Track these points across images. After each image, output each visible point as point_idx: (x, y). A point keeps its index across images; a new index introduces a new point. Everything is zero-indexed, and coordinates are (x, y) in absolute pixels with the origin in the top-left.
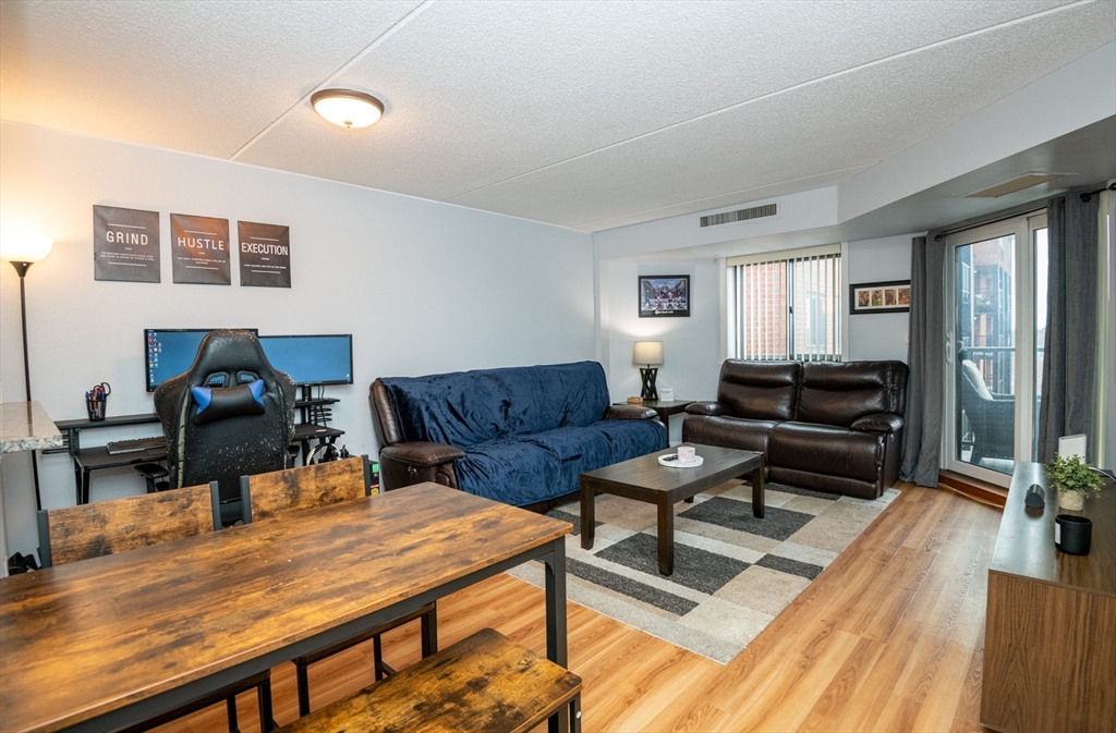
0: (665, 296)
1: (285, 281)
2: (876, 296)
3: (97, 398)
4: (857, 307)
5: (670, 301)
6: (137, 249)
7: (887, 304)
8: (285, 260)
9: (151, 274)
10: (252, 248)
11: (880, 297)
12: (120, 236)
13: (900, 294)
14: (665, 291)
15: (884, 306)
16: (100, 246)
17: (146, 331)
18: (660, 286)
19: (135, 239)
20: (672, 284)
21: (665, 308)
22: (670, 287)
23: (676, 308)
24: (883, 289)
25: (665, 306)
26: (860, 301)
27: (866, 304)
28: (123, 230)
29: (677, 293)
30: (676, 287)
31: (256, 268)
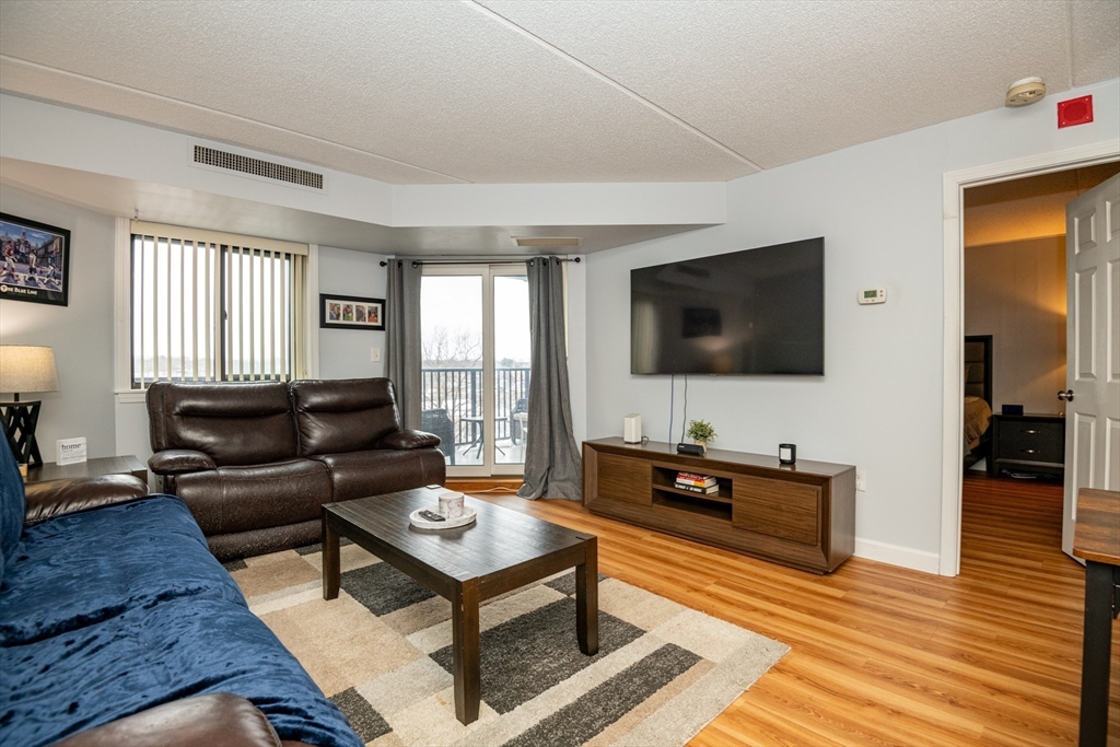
0: (23, 259)
2: (347, 310)
4: (328, 321)
5: (32, 270)
7: (358, 320)
11: (351, 311)
13: (370, 313)
14: (22, 249)
15: (354, 322)
18: (15, 238)
20: (37, 239)
21: (21, 283)
22: (33, 244)
23: (43, 287)
24: (354, 304)
25: (22, 277)
26: (332, 313)
27: (338, 318)
29: (45, 256)
30: (46, 246)
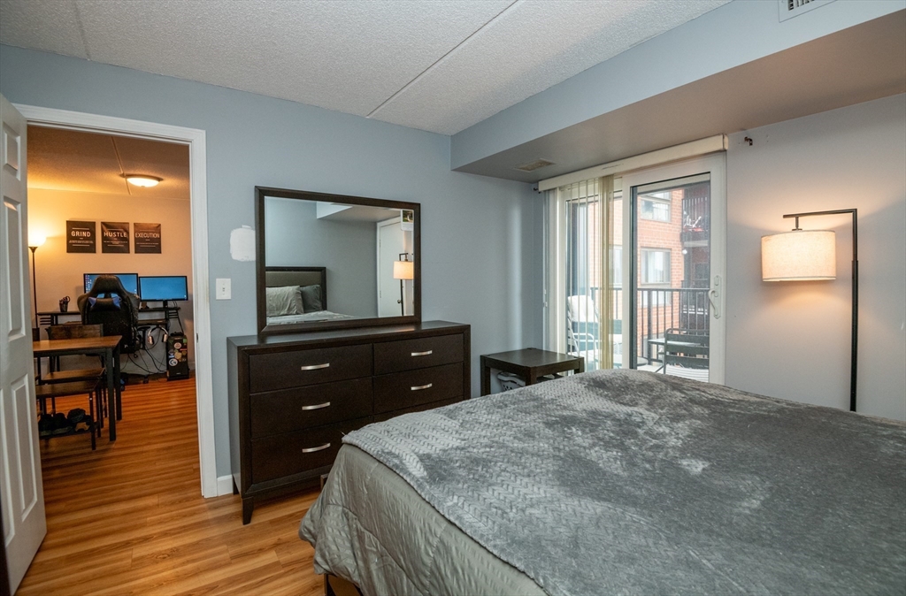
1: (157, 250)
3: (64, 303)
6: (85, 238)
8: (159, 240)
9: (92, 249)
10: (141, 235)
12: (78, 233)
16: (69, 237)
17: (85, 275)
19: (84, 234)
28: (79, 231)
31: (143, 245)
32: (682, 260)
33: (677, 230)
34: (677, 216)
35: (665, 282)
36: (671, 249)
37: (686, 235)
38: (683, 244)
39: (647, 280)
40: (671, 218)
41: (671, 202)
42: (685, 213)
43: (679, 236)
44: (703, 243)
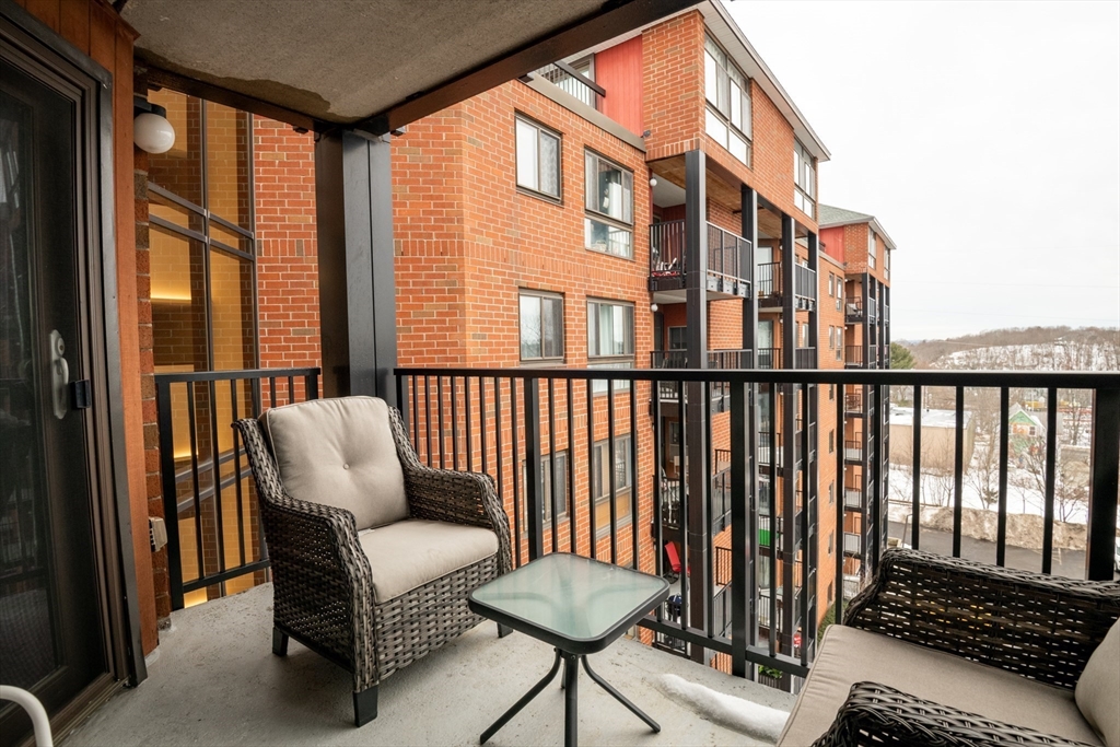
32: (651, 319)
33: (643, 276)
34: (643, 251)
35: (626, 354)
36: (634, 303)
37: (655, 283)
38: (651, 296)
39: (598, 351)
40: (634, 253)
41: (634, 229)
42: (654, 250)
43: (646, 283)
44: (679, 296)
